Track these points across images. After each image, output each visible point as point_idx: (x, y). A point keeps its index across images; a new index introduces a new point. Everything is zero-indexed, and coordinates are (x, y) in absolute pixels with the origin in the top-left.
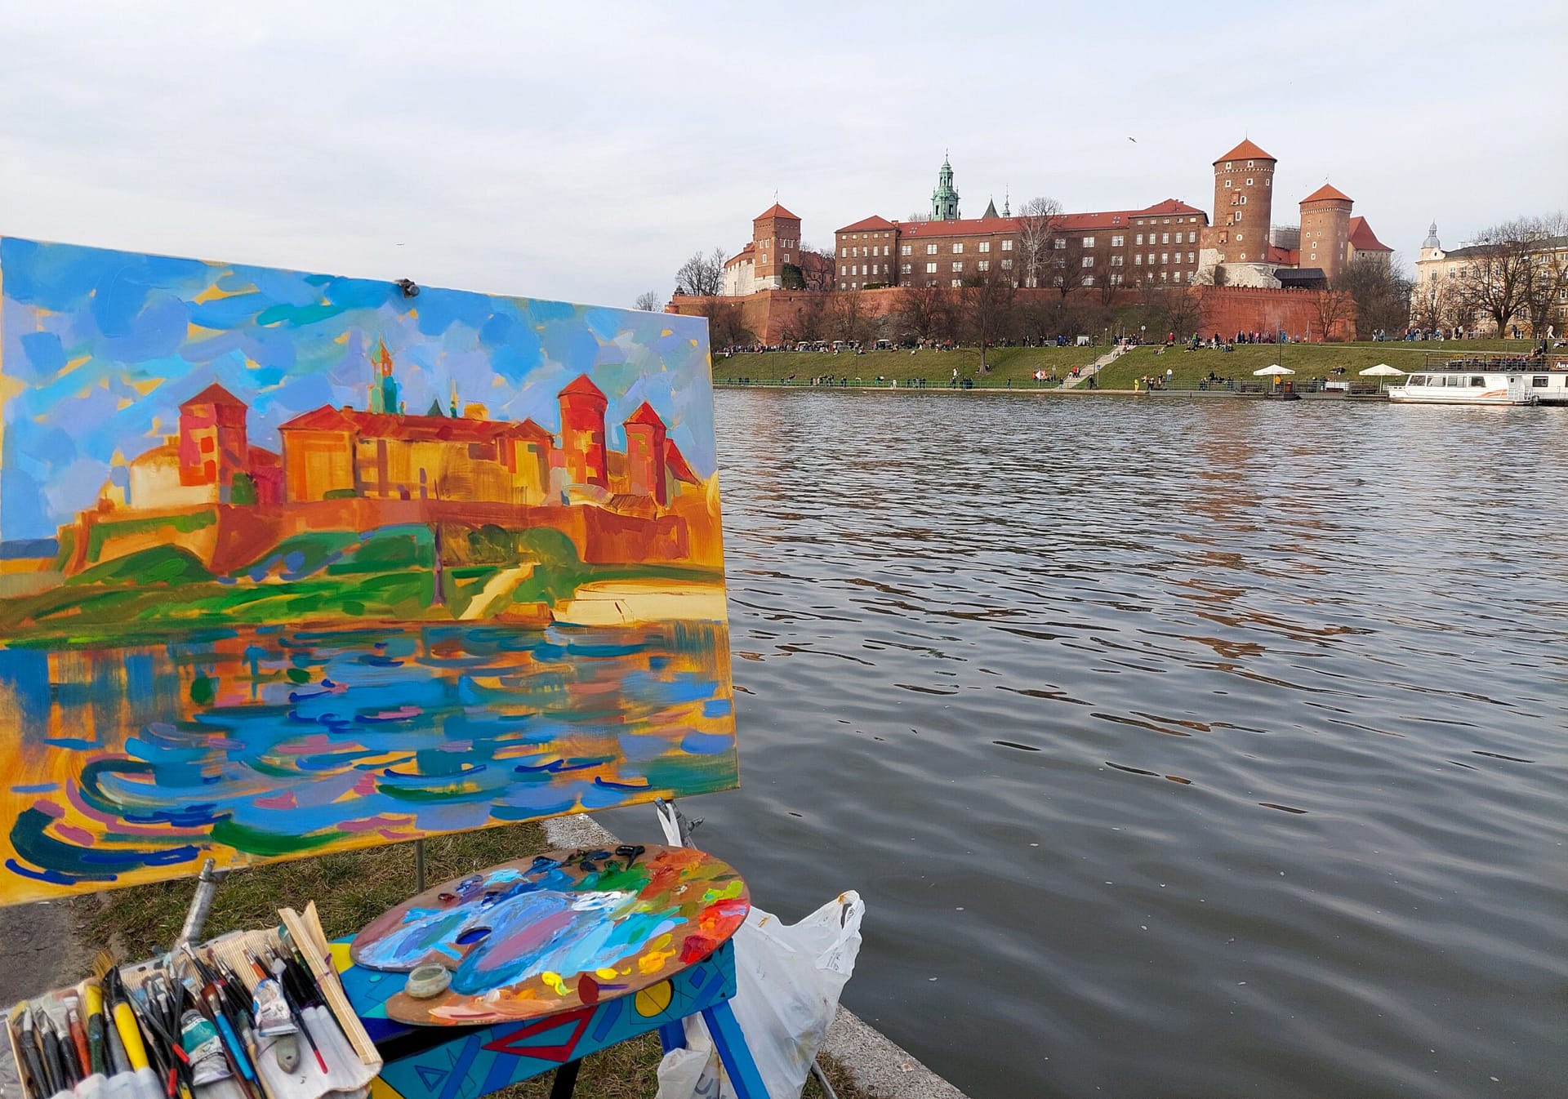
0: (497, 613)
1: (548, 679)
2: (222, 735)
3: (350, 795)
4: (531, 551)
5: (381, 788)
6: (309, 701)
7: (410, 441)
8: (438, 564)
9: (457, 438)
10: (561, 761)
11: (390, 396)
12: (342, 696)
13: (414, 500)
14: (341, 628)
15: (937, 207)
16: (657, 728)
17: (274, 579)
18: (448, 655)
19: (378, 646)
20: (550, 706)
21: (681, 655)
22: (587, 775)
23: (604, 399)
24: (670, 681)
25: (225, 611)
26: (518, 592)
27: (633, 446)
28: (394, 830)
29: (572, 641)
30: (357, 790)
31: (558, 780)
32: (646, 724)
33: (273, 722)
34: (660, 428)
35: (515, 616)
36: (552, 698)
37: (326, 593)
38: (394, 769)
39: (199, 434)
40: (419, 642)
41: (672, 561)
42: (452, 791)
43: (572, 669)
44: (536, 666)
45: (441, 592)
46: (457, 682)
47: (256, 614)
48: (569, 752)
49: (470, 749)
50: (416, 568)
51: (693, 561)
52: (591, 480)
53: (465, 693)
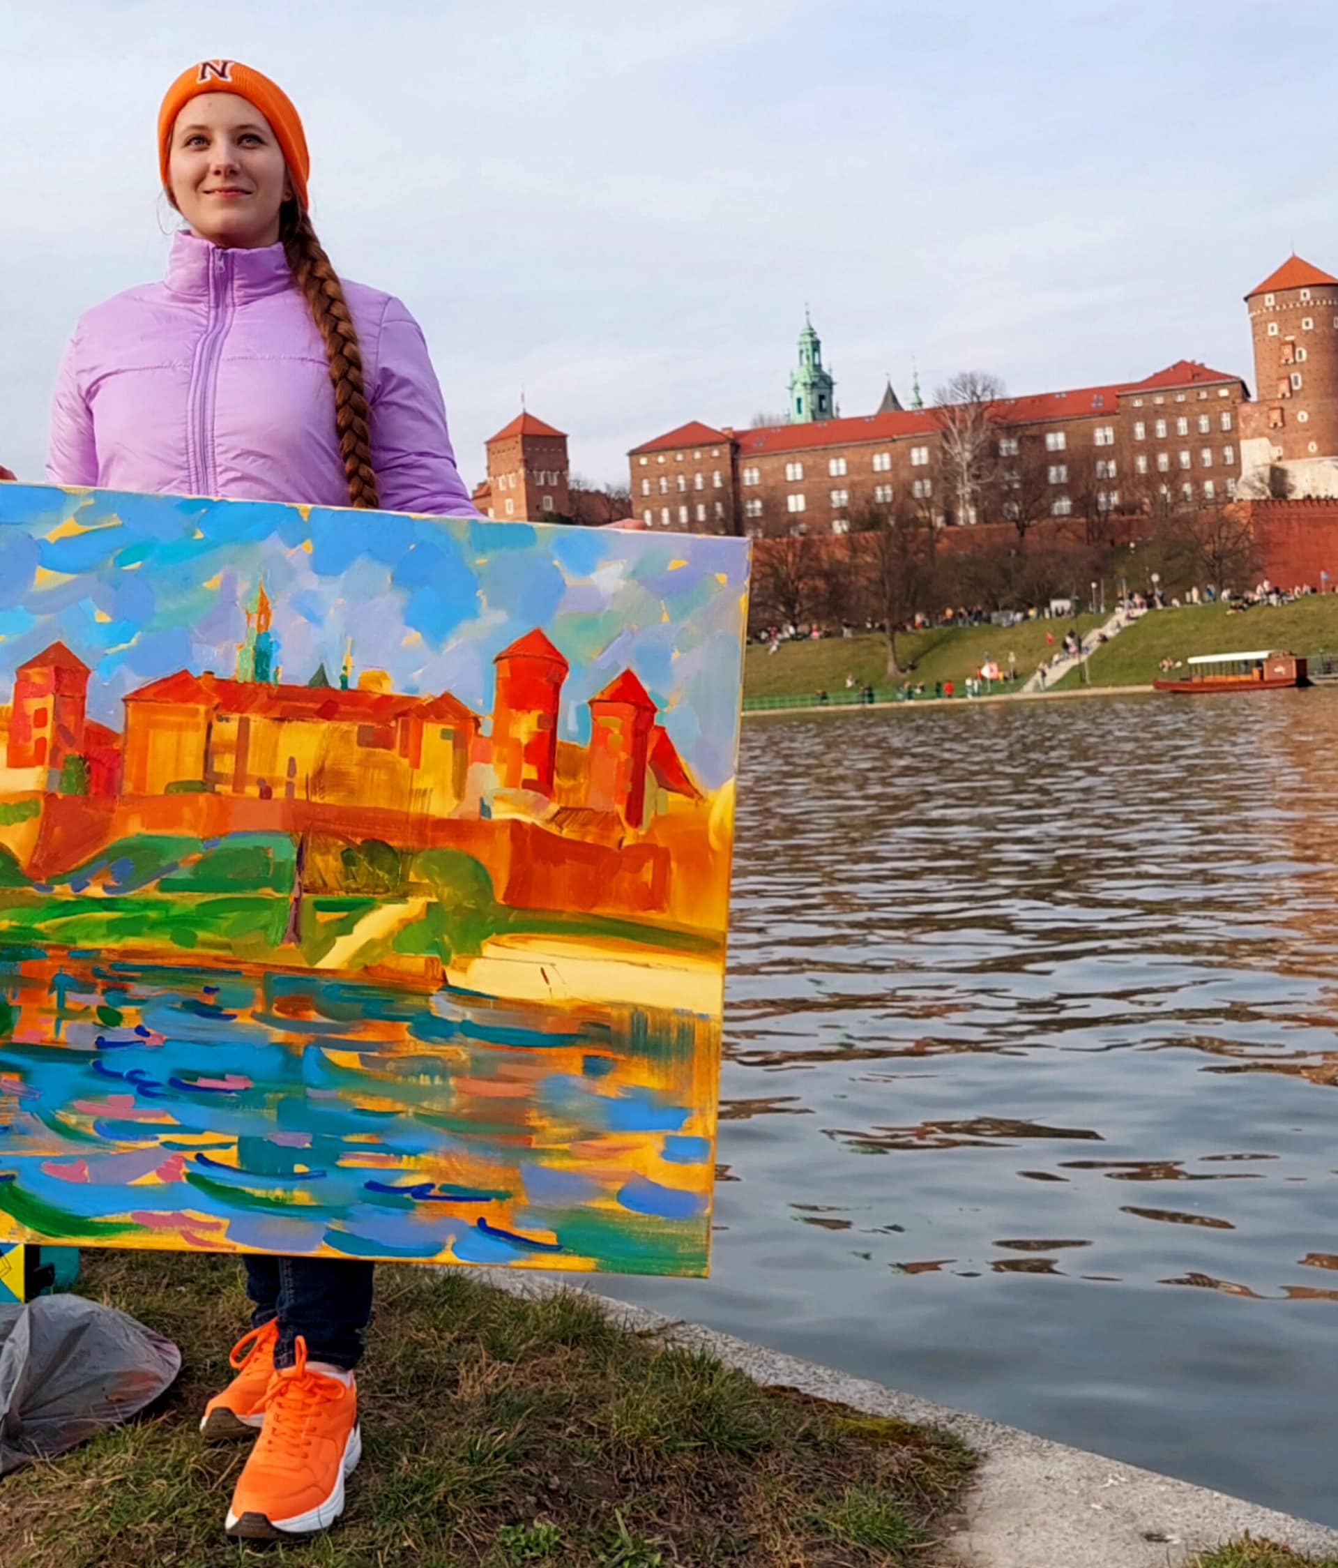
0: (368, 964)
1: (430, 1066)
2: (15, 1077)
3: (150, 1179)
4: (426, 881)
5: (189, 1176)
6: (118, 1049)
7: (281, 720)
8: (296, 887)
9: (345, 717)
10: (431, 1186)
11: (262, 658)
12: (157, 1049)
13: (276, 800)
14: (166, 962)
15: (799, 401)
16: (582, 1163)
17: (96, 891)
18: (295, 1013)
19: (208, 990)
20: (425, 1104)
21: (635, 1059)
22: (467, 1212)
23: (563, 666)
24: (613, 1096)
25: (36, 926)
26: (399, 937)
27: (600, 735)
28: (199, 1234)
29: (469, 1015)
30: (160, 1173)
31: (422, 1213)
32: (566, 1154)
33: (73, 1073)
34: (646, 709)
35: (391, 970)
36: (430, 1093)
37: (153, 914)
38: (208, 1154)
39: (33, 705)
40: (259, 991)
41: (640, 914)
42: (277, 1198)
43: (464, 1056)
44: (412, 1045)
45: (296, 928)
46: (301, 1051)
47: (69, 933)
48: (442, 1173)
49: (307, 1145)
50: (268, 892)
51: (676, 915)
52: (528, 784)
53: (311, 1070)
